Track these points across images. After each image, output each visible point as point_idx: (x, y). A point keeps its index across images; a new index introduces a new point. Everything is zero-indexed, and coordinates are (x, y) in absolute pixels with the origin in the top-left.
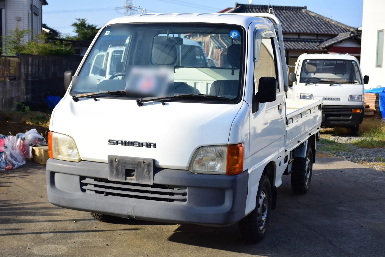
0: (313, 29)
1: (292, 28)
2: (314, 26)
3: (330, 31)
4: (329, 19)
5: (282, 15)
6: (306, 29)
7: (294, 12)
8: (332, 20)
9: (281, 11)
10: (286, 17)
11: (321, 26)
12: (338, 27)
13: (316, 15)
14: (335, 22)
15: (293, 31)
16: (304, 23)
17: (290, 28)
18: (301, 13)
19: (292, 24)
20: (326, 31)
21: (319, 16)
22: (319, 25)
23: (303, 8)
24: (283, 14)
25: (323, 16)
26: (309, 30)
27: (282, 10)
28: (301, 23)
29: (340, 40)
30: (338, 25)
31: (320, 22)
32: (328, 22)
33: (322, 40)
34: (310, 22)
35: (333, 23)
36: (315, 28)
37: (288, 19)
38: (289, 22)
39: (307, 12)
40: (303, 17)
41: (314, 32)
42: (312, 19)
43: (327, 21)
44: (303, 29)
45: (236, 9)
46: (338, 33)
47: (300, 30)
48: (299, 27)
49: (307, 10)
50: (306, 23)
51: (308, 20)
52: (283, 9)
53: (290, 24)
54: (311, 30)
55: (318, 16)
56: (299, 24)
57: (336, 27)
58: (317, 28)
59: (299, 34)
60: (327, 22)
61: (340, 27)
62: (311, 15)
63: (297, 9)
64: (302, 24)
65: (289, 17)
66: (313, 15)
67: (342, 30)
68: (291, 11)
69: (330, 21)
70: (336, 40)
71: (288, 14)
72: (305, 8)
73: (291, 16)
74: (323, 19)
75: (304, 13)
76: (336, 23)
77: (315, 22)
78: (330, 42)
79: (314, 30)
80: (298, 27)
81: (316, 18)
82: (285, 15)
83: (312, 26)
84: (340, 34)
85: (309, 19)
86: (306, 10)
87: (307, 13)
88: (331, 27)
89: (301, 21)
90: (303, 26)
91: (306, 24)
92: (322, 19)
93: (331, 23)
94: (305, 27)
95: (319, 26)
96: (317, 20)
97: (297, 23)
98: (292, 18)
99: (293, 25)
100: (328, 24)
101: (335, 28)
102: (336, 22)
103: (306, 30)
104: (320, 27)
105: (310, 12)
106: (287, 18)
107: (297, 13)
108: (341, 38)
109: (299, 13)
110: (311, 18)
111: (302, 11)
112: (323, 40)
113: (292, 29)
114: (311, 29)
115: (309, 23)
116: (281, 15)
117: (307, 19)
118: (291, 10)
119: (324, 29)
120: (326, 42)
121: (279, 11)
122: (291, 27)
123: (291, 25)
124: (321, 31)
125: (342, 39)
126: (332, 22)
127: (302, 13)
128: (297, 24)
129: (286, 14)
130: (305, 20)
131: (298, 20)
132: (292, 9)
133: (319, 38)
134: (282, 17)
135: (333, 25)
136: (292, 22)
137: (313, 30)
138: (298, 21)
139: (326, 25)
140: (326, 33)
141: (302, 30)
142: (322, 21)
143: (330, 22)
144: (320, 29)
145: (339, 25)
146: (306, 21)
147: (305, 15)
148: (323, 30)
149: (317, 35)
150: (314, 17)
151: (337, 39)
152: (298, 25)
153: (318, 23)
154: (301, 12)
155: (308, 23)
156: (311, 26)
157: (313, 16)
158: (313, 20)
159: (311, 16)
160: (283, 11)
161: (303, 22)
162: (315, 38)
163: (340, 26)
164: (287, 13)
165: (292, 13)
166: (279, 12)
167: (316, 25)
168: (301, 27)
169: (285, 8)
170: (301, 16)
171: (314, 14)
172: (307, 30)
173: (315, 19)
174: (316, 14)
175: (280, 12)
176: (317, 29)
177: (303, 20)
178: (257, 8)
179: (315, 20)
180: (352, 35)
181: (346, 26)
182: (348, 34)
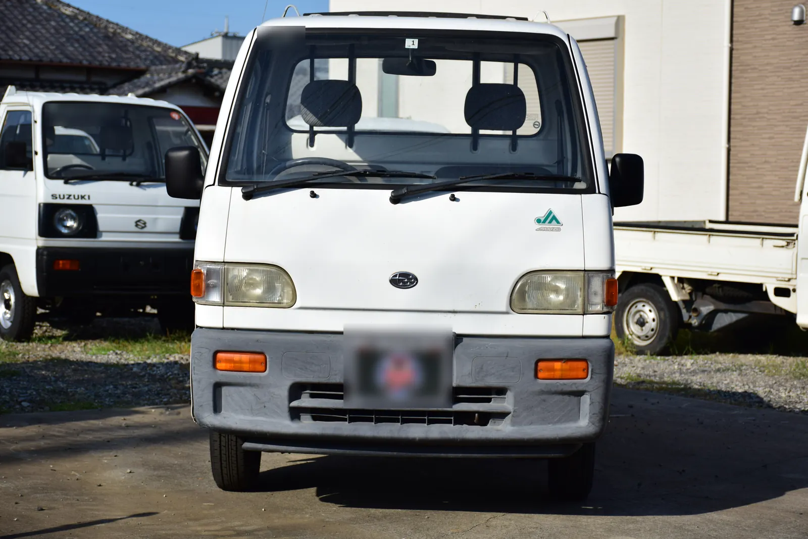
0: (76, 53)
1: (16, 49)
2: (76, 45)
3: (123, 59)
4: (115, 27)
6: (57, 52)
8: (125, 30)
11: (95, 46)
12: (142, 49)
13: (76, 11)
14: (133, 34)
15: (19, 56)
16: (48, 35)
17: (11, 48)
19: (12, 35)
20: (113, 59)
21: (87, 16)
22: (91, 41)
25: (97, 17)
26: (67, 57)
28: (38, 34)
29: (156, 85)
30: (142, 44)
31: (91, 34)
32: (114, 34)
33: (103, 86)
34: (62, 31)
35: (129, 37)
36: (80, 49)
39: (51, 3)
40: (40, 18)
41: (80, 61)
42: (67, 23)
43: (112, 30)
44: (46, 51)
46: (148, 66)
47: (41, 55)
48: (37, 47)
50: (52, 35)
51: (58, 27)
54: (71, 56)
55: (85, 15)
56: (33, 38)
57: (137, 48)
58: (85, 49)
59: (39, 67)
60: (111, 35)
61: (150, 49)
62: (65, 13)
64: (43, 38)
66: (68, 11)
67: (156, 58)
69: (119, 31)
74: (98, 23)
75: (40, 8)
76: (138, 36)
77: (76, 32)
79: (80, 57)
80: (32, 46)
81: (77, 21)
83: (72, 45)
84: (153, 68)
85: (57, 23)
87: (50, 8)
88: (124, 48)
89: (38, 30)
90: (47, 43)
91: (52, 39)
92: (95, 26)
93: (122, 37)
94: (52, 47)
95: (90, 45)
96: (81, 29)
97: (27, 33)
99: (18, 41)
100: (115, 39)
101: (137, 52)
102: (137, 33)
103: (55, 55)
104: (94, 48)
108: (160, 80)
110: (63, 21)
112: (105, 84)
113: (15, 53)
114: (71, 52)
115: (63, 36)
117: (53, 23)
120: (115, 90)
122: (12, 45)
123: (11, 39)
124: (100, 58)
125: (161, 84)
126: (123, 35)
128: (27, 37)
130: (48, 26)
131: (29, 26)
133: (95, 79)
135: (129, 44)
136: (14, 32)
137: (75, 56)
138: (28, 29)
139: (110, 43)
140: (114, 64)
141: (46, 55)
142: (96, 30)
143: (119, 34)
144: (95, 54)
145: (145, 44)
146: (52, 31)
148: (103, 57)
149: (90, 70)
150: (73, 18)
151: (147, 84)
152: (31, 41)
153: (86, 37)
154: (33, 2)
155: (58, 35)
156: (67, 44)
157: (68, 16)
158: (71, 28)
159: (64, 16)
161: (43, 31)
162: (83, 78)
163: (149, 46)
167: (82, 41)
168: (41, 46)
170: (36, 14)
171: (71, 9)
172: (61, 56)
173: (77, 24)
174: (78, 9)
176: (86, 54)
177: (44, 27)
179: (76, 29)
180: (191, 71)
181: (166, 47)
182: (180, 68)
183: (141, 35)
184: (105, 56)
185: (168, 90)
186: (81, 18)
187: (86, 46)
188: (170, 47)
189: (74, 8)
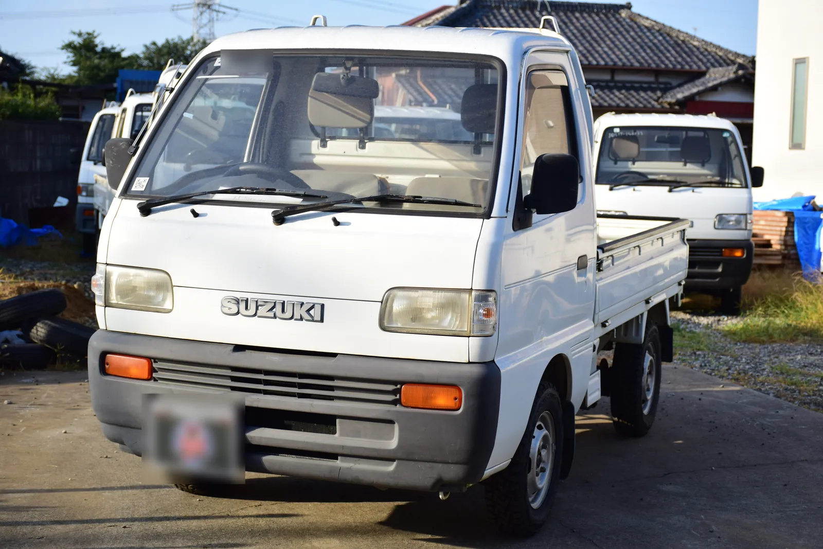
0: (647, 58)
1: (596, 55)
2: (648, 51)
3: (687, 63)
4: (685, 35)
5: (573, 24)
6: (631, 57)
7: (602, 16)
8: (693, 37)
9: (569, 14)
10: (581, 28)
11: (665, 51)
12: (706, 53)
13: (653, 23)
14: (699, 42)
15: (597, 62)
16: (626, 43)
17: (592, 55)
18: (617, 20)
19: (595, 45)
20: (679, 63)
21: (662, 27)
22: (662, 48)
23: (622, 7)
24: (575, 20)
25: (671, 28)
26: (638, 61)
27: (573, 12)
28: (617, 43)
29: (710, 85)
30: (706, 50)
31: (664, 42)
32: (683, 41)
33: (669, 86)
34: (639, 40)
35: (696, 43)
36: (651, 55)
37: (587, 35)
38: (588, 41)
39: (633, 18)
40: (622, 29)
41: (649, 65)
42: (644, 33)
43: (682, 38)
44: (622, 57)
45: (459, 7)
46: (708, 69)
47: (616, 60)
48: (614, 53)
49: (632, 13)
50: (629, 43)
51: (636, 37)
52: (575, 9)
53: (591, 45)
54: (642, 61)
55: (660, 26)
56: (612, 46)
57: (702, 53)
58: (656, 54)
59: (613, 70)
60: (680, 42)
61: (713, 54)
62: (643, 25)
63: (608, 10)
64: (620, 46)
65: (588, 28)
66: (647, 23)
67: (717, 61)
68: (594, 15)
69: (687, 39)
70: (701, 85)
71: (587, 21)
72: (628, 7)
73: (594, 25)
74: (671, 33)
75: (624, 19)
76: (703, 43)
77: (651, 41)
78: (687, 90)
79: (650, 61)
80: (610, 52)
81: (653, 31)
82: (578, 25)
83: (645, 51)
84: (712, 70)
85: (636, 33)
86: (629, 11)
87: (632, 20)
88: (690, 53)
89: (618, 40)
90: (624, 50)
91: (629, 47)
92: (668, 35)
93: (692, 44)
94: (627, 54)
95: (661, 51)
96: (656, 37)
97: (608, 42)
98: (596, 31)
99: (599, 49)
100: (683, 46)
101: (701, 57)
102: (703, 40)
103: (629, 60)
104: (664, 54)
105: (638, 17)
106: (584, 31)
107: (608, 18)
108: (715, 79)
109: (613, 19)
110: (641, 30)
111: (620, 14)
112: (670, 84)
113: (595, 59)
114: (643, 58)
115: (638, 43)
116: (569, 24)
117: (632, 33)
118: (593, 12)
119: (672, 59)
120: (678, 89)
121: (566, 14)
122: (593, 52)
123: (594, 48)
124: (667, 62)
125: (715, 82)
126: (692, 42)
127: (621, 20)
128: (608, 46)
129: (583, 21)
130: (627, 36)
131: (611, 36)
132: (595, 10)
133: (662, 80)
134: (572, 28)
135: (695, 49)
136: (596, 42)
137: (646, 61)
138: (610, 39)
139: (678, 49)
140: (679, 67)
141: (620, 60)
142: (668, 38)
143: (688, 41)
144: (664, 59)
145: (709, 49)
146: (630, 40)
147: (627, 23)
148: (670, 61)
149: (657, 72)
150: (649, 29)
151: (703, 83)
152: (611, 49)
153: (659, 44)
154: (618, 16)
155: (634, 44)
156: (641, 51)
157: (646, 27)
158: (648, 37)
159: (643, 27)
160: (574, 14)
161: (623, 40)
162: (651, 79)
163: (712, 51)
164: (584, 18)
165: (597, 18)
166: (564, 17)
167: (654, 48)
168: (618, 53)
169: (579, 8)
170: (619, 26)
171: (649, 21)
172: (633, 61)
173: (653, 34)
174: (655, 21)
175: (568, 17)
176: (655, 58)
177: (623, 36)
178: (511, 6)
179: (652, 37)
180: (740, 72)
181: (727, 51)
182: (732, 69)
183: (706, 42)
184: (671, 60)
185: (720, 89)
186: (657, 28)
187: (657, 52)
188: (730, 52)
189: (652, 20)
